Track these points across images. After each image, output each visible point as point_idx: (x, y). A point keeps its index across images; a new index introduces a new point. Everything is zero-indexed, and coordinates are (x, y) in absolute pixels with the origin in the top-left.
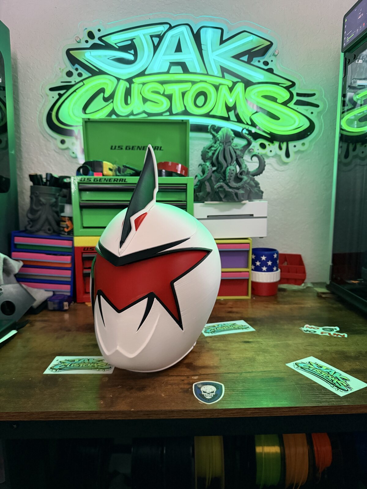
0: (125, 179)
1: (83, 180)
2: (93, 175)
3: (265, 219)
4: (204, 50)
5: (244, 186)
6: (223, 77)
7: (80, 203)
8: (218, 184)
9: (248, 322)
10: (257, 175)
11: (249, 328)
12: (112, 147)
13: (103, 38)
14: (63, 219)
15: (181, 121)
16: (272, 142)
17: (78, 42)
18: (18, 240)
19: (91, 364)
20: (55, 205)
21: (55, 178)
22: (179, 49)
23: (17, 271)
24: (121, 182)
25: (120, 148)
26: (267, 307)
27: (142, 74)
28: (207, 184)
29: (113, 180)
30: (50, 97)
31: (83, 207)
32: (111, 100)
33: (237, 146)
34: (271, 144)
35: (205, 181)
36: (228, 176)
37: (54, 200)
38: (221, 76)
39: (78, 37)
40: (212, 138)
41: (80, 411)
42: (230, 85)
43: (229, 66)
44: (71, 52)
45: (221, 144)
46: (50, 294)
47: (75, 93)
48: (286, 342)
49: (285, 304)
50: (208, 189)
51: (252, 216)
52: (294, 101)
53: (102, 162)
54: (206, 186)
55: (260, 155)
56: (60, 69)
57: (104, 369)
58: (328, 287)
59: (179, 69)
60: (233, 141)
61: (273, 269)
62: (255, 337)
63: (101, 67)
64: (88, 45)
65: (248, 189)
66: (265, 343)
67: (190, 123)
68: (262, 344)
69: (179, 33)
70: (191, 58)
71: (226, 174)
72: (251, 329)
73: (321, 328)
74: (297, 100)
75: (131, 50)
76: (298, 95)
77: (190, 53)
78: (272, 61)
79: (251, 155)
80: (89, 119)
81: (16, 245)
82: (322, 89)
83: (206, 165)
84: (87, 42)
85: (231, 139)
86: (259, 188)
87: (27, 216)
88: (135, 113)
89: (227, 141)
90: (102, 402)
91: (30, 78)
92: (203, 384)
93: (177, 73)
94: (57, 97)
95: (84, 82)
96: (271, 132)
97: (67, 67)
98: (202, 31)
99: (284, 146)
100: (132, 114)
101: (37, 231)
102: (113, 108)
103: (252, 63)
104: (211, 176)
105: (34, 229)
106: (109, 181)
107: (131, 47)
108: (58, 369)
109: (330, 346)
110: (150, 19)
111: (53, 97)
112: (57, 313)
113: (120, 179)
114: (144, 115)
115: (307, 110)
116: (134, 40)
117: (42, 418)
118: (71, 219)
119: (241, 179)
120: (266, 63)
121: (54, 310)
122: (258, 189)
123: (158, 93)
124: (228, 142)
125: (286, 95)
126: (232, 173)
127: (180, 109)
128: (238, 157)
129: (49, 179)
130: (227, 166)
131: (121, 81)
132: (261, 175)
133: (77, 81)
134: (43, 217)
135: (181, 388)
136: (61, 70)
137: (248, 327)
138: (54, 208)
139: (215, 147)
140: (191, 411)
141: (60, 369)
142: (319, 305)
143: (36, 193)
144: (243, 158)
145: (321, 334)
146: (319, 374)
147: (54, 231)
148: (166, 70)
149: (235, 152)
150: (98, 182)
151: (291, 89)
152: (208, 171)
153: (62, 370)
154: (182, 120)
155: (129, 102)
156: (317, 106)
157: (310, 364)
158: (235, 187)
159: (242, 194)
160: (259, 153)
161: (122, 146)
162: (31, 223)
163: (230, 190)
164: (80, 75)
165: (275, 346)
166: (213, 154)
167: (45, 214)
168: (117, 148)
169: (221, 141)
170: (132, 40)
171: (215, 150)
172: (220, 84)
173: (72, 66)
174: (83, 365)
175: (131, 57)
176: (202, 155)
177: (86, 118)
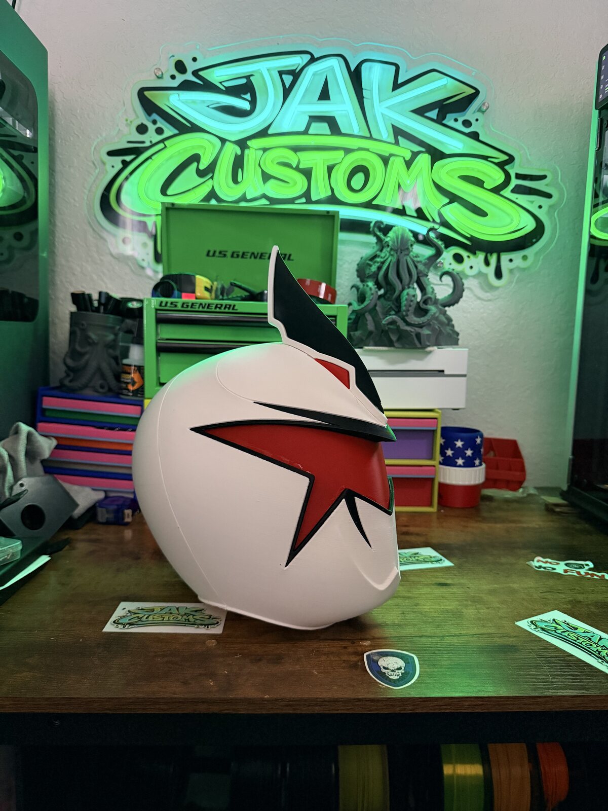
0: (234, 306)
1: (163, 304)
2: (180, 297)
3: (464, 379)
4: (366, 98)
5: (431, 323)
6: (397, 143)
7: (157, 343)
8: (388, 318)
9: (440, 551)
10: (449, 306)
11: (443, 561)
12: (209, 252)
13: (201, 73)
14: (127, 368)
15: (325, 214)
16: (474, 254)
17: (158, 77)
18: (50, 403)
19: (182, 616)
20: (112, 345)
21: (115, 299)
22: (325, 95)
23: (46, 454)
24: (227, 310)
25: (223, 254)
26: (467, 527)
27: (263, 133)
28: (369, 317)
29: (214, 306)
30: (108, 167)
31: (162, 349)
32: (210, 175)
33: (419, 257)
34: (472, 256)
35: (366, 312)
36: (405, 306)
37: (111, 337)
38: (393, 141)
39: (160, 69)
40: (376, 243)
41: (175, 698)
42: (408, 156)
43: (406, 126)
44: (146, 93)
45: (392, 253)
46: (101, 495)
47: (150, 161)
48: (508, 585)
49: (496, 523)
50: (371, 326)
51: (441, 373)
52: (512, 186)
53: (194, 277)
54: (367, 320)
55: (455, 273)
56: (127, 120)
57: (207, 625)
58: (563, 495)
59: (324, 127)
60: (412, 249)
61: (475, 463)
62: (455, 576)
63: (195, 119)
64: (175, 83)
65: (437, 327)
66: (473, 587)
67: (341, 217)
68: (469, 588)
69: (327, 69)
70: (346, 110)
71: (402, 301)
72: (447, 563)
73: (562, 563)
74: (517, 186)
75: (245, 94)
76: (518, 176)
77: (343, 102)
78: (477, 120)
79: (439, 274)
80: (173, 204)
81: (45, 410)
82: (558, 168)
83: (367, 286)
84: (173, 77)
85: (409, 244)
86: (453, 326)
87: (65, 364)
88: (248, 197)
89: (402, 247)
90: (211, 682)
91: (75, 133)
92: (381, 655)
93: (320, 134)
94: (120, 166)
95: (166, 143)
96: (472, 236)
97: (138, 117)
98: (364, 67)
99: (493, 259)
100: (243, 198)
101: (81, 389)
102: (213, 187)
103: (444, 122)
104: (376, 305)
105: (76, 384)
106: (208, 308)
107: (246, 88)
108: (127, 624)
109: (583, 593)
110: (278, 44)
111: (113, 167)
112: (113, 528)
113: (226, 305)
114: (264, 202)
115: (532, 202)
116: (252, 78)
117: (109, 709)
118: (140, 369)
119: (426, 312)
120: (467, 123)
121: (108, 523)
122: (450, 328)
123: (288, 165)
124: (404, 250)
125: (498, 177)
126: (412, 301)
127: (324, 193)
128: (420, 275)
129: (103, 301)
130: (403, 289)
131: (227, 143)
132: (456, 305)
133: (154, 142)
134: (93, 365)
135: (344, 660)
136: (129, 122)
137: (441, 560)
138: (111, 351)
139: (382, 258)
140: (367, 701)
141: (131, 624)
142: (552, 524)
143: (83, 325)
144: (427, 276)
145: (565, 572)
146: (575, 640)
147: (110, 390)
148: (302, 129)
149: (416, 267)
150: (189, 309)
151: (507, 167)
152: (372, 297)
153: (133, 626)
154: (328, 212)
155: (240, 179)
156: (549, 196)
157: (556, 623)
158: (417, 323)
159: (428, 335)
160: (453, 270)
161: (226, 251)
162: (72, 375)
163: (408, 328)
164: (159, 131)
165: (492, 592)
166: (379, 268)
167: (96, 360)
168: (217, 254)
169: (393, 247)
170: (248, 77)
171: (383, 263)
172: (391, 155)
173: (148, 116)
174: (169, 618)
175: (245, 105)
176: (357, 271)
177: (168, 203)
